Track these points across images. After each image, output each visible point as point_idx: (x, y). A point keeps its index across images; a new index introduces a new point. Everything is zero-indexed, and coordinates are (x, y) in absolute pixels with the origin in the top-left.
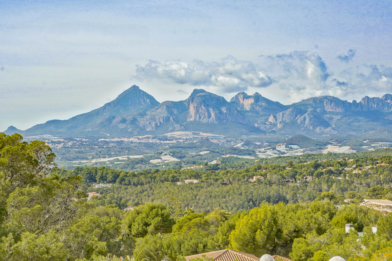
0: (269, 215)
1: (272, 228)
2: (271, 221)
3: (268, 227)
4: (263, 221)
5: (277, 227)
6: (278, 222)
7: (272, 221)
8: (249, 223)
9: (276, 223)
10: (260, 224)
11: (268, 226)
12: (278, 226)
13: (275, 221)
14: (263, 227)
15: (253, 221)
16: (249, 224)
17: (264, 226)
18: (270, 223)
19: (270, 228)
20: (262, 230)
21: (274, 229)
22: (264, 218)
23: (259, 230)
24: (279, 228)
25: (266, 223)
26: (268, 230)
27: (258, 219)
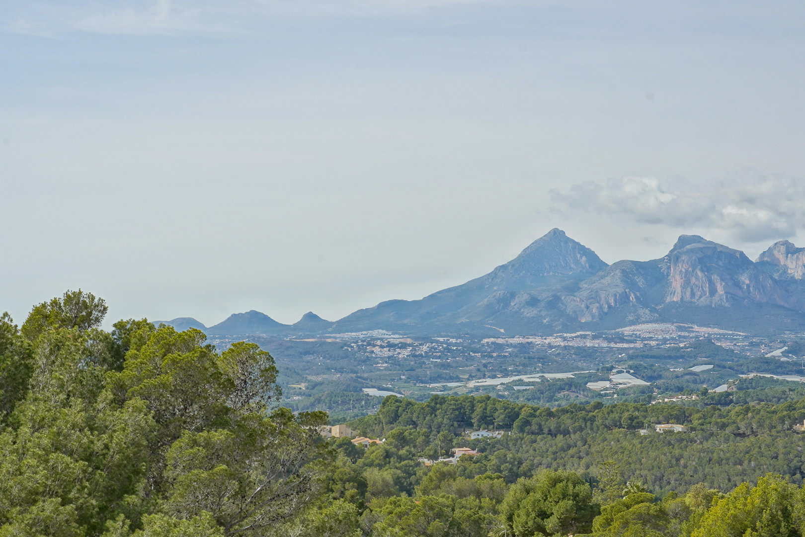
0: (773, 498)
1: (779, 527)
2: (777, 512)
3: (769, 525)
4: (760, 513)
5: (790, 526)
6: (793, 514)
7: (780, 513)
8: (729, 514)
9: (788, 517)
10: (753, 518)
11: (770, 523)
12: (792, 524)
13: (786, 514)
14: (758, 524)
15: (737, 511)
16: (729, 517)
17: (760, 521)
18: (773, 516)
19: (773, 527)
20: (757, 531)
21: (783, 529)
22: (762, 505)
23: (749, 530)
24: (793, 528)
25: (765, 516)
26: (768, 531)
27: (749, 507)
